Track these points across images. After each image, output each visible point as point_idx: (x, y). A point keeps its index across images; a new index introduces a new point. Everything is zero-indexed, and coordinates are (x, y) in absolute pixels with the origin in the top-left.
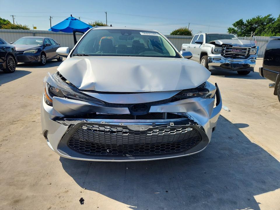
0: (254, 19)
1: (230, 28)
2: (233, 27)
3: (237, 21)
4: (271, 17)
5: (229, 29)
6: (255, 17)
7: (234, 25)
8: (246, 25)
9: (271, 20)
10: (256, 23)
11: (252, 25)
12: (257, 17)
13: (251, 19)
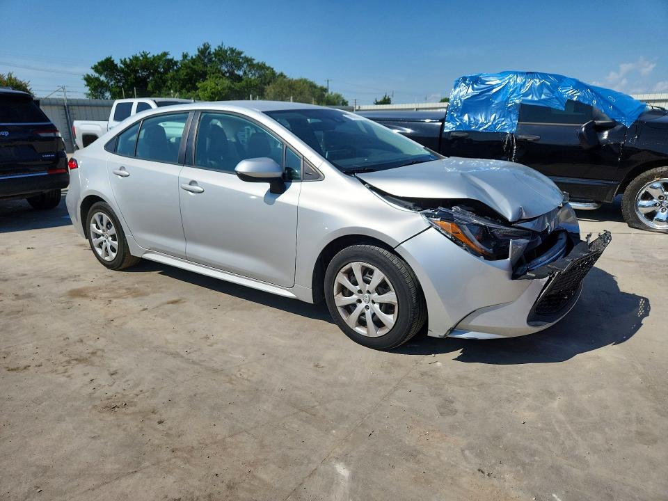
0: (136, 58)
1: (88, 76)
2: (97, 75)
3: (100, 61)
4: (169, 57)
5: (86, 79)
6: (139, 55)
7: (96, 69)
8: (122, 71)
9: (171, 63)
10: (144, 68)
11: (137, 71)
12: (142, 56)
13: (131, 58)
